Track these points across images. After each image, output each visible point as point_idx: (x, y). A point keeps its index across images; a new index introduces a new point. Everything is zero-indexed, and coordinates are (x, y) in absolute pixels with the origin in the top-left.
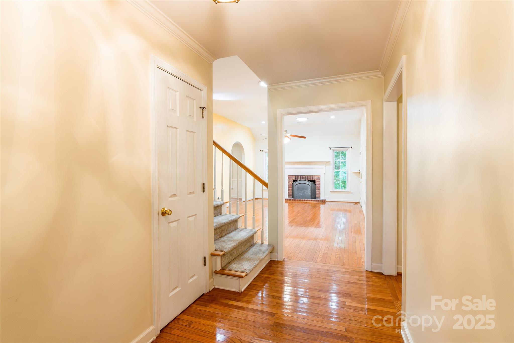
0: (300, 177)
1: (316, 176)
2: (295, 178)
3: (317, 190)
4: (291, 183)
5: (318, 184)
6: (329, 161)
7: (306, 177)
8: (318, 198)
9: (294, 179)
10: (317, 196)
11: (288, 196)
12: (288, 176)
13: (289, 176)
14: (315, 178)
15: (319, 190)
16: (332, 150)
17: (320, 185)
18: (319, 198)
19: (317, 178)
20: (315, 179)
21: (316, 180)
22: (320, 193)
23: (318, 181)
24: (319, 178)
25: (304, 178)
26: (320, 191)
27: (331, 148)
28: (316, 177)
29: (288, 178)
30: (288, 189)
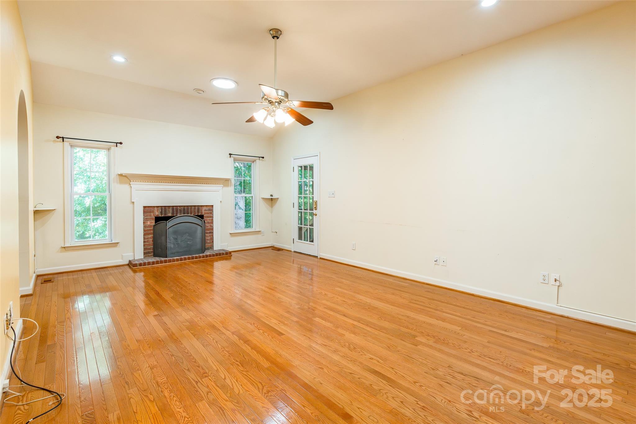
0: (173, 209)
1: (204, 206)
2: (161, 213)
3: (207, 233)
4: (151, 223)
5: (208, 223)
6: (229, 178)
7: (184, 210)
8: (208, 249)
9: (157, 213)
10: (207, 245)
11: (145, 253)
12: (142, 208)
13: (145, 207)
14: (203, 210)
15: (210, 233)
16: (232, 159)
17: (212, 223)
18: (212, 247)
19: (205, 210)
20: (203, 211)
21: (205, 213)
22: (212, 239)
23: (208, 217)
24: (210, 210)
25: (180, 211)
26: (213, 235)
27: (231, 155)
28: (204, 208)
29: (144, 212)
30: (144, 239)
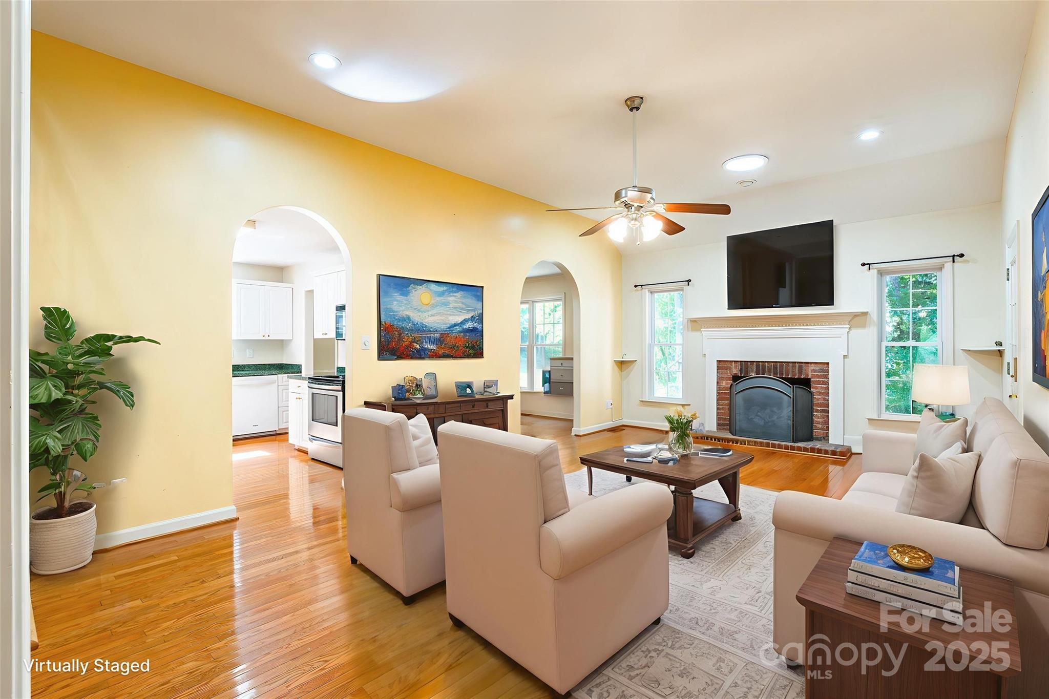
0: (758, 367)
1: (811, 363)
2: (741, 371)
3: (817, 411)
4: (726, 384)
5: (820, 393)
6: (864, 310)
7: (775, 368)
8: (818, 439)
9: (735, 371)
10: (817, 432)
11: (718, 425)
12: (716, 363)
13: (719, 361)
14: (810, 371)
15: (823, 411)
16: (874, 272)
17: (828, 394)
18: (826, 438)
19: (814, 371)
20: (809, 373)
21: (814, 376)
22: (827, 423)
23: (819, 382)
24: (822, 371)
25: (769, 369)
26: (828, 417)
27: (869, 264)
28: (812, 367)
29: (718, 368)
30: (718, 404)
